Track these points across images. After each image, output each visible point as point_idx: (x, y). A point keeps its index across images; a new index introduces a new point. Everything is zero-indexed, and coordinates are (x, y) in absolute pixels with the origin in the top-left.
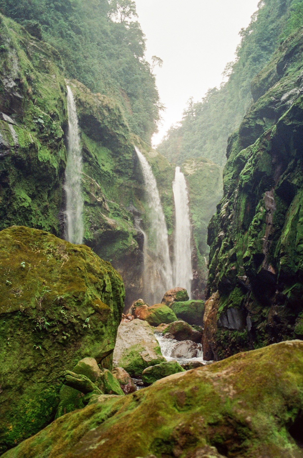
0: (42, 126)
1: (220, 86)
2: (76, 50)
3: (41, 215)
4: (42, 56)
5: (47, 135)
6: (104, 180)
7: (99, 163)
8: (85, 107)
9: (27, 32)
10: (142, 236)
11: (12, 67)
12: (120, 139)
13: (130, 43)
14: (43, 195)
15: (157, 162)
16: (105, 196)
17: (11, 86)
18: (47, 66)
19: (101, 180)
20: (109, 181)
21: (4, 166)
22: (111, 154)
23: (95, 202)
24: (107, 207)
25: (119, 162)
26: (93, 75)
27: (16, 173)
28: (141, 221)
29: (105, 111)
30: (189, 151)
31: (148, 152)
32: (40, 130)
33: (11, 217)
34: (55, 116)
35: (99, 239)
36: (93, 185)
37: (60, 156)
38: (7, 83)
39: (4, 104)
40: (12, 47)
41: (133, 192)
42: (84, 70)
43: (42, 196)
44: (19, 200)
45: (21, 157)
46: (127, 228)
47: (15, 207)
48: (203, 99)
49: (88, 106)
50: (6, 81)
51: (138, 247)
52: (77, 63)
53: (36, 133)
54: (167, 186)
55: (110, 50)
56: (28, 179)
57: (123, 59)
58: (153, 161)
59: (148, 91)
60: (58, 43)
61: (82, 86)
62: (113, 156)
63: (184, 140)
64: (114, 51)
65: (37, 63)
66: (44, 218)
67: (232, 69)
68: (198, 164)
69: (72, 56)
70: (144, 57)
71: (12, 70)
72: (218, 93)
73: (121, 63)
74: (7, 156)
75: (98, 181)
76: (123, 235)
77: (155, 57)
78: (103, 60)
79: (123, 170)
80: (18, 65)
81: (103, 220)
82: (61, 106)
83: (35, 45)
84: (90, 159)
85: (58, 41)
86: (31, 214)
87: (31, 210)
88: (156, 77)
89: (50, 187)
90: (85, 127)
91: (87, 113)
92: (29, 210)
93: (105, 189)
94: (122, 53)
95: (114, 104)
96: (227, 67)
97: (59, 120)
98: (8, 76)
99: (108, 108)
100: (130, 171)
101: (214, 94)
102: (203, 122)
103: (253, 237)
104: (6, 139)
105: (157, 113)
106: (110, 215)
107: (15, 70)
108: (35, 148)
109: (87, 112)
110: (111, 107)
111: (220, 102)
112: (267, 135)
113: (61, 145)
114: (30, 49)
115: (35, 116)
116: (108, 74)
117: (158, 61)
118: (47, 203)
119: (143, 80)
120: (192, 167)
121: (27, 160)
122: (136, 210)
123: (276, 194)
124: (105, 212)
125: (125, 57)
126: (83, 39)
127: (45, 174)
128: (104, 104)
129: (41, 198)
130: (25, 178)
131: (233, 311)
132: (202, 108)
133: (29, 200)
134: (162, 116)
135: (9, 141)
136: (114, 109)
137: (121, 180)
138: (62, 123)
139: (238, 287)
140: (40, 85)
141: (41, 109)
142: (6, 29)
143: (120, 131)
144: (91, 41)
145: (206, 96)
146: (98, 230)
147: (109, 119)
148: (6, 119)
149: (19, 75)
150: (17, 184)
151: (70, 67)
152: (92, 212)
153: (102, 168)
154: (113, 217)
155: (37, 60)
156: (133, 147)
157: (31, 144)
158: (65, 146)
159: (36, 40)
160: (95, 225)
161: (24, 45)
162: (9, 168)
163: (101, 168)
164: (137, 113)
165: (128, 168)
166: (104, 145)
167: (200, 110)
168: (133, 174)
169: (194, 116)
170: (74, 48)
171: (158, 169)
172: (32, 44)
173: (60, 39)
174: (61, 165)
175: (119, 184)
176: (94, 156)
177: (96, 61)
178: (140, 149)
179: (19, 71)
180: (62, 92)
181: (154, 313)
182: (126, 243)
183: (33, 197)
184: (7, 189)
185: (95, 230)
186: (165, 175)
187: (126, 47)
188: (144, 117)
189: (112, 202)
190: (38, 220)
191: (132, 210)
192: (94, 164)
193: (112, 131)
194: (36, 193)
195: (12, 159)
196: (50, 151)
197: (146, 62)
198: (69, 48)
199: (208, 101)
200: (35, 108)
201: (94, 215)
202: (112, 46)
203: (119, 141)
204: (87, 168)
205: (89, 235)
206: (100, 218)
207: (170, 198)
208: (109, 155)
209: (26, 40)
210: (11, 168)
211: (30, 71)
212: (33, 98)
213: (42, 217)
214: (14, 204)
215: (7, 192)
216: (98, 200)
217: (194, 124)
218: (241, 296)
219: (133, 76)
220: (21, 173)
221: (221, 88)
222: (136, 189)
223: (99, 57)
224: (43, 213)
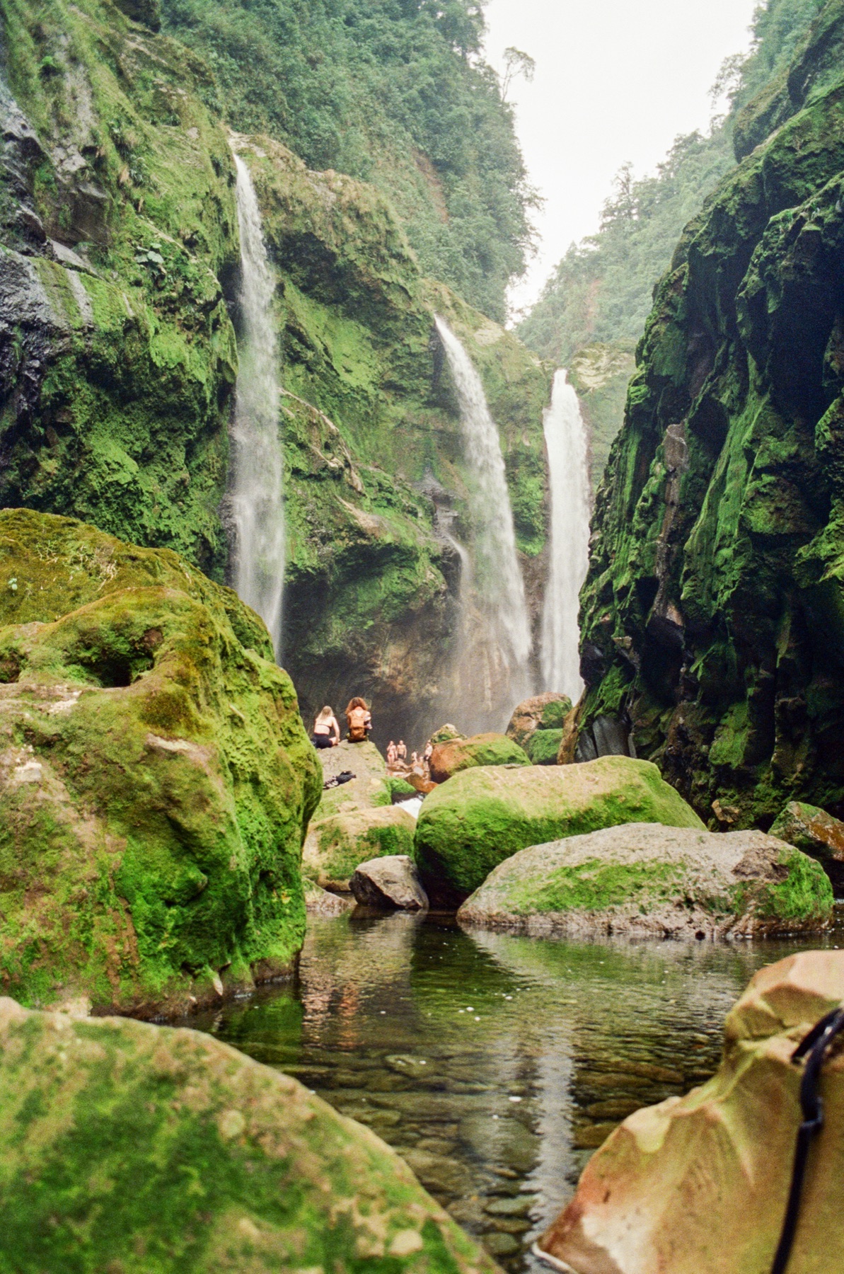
0: (159, 270)
1: (708, 127)
2: (285, 44)
3: (168, 504)
4: (161, 78)
5: (174, 294)
6: (352, 410)
7: (335, 366)
8: (292, 213)
9: (120, 13)
10: (456, 559)
11: (75, 114)
12: (391, 297)
13: (440, 14)
14: (172, 452)
15: (499, 358)
16: (353, 453)
17: (74, 169)
18: (174, 106)
19: (342, 411)
20: (367, 413)
21: (57, 379)
22: (368, 338)
23: (323, 470)
24: (358, 482)
25: (392, 362)
26: (336, 112)
27: (92, 397)
28: (455, 518)
29: (346, 220)
30: (618, 323)
31: (476, 328)
32: (156, 282)
33: (84, 510)
34: (196, 242)
35: (335, 566)
36: (317, 425)
37: (217, 349)
38: (62, 161)
39: (57, 217)
40: (74, 60)
41: (434, 442)
42: (311, 101)
43: (169, 456)
44: (105, 467)
45: (100, 356)
46: (414, 537)
47: (94, 484)
48: (661, 167)
49: (299, 209)
50: (59, 153)
51: (444, 587)
52: (288, 81)
53: (141, 292)
54: (527, 421)
55: (383, 38)
56: (127, 413)
57: (419, 63)
58: (487, 355)
59: (491, 153)
60: (233, 23)
61: (282, 154)
62: (375, 345)
63: (607, 290)
64: (397, 40)
65: (147, 98)
66: (179, 512)
67: (738, 76)
68: (614, 359)
69: (273, 58)
70: (481, 50)
71: (75, 122)
72: (702, 148)
73: (414, 75)
74: (63, 354)
75: (336, 413)
76: (400, 556)
77: (513, 49)
78: (364, 66)
79: (404, 383)
80: (92, 109)
81: (345, 518)
82: (215, 215)
83: (142, 48)
84: (310, 354)
85: (232, 16)
86: (141, 502)
87: (139, 493)
88: (516, 110)
89: (189, 432)
90: (294, 265)
91: (296, 228)
92: (132, 493)
93: (354, 434)
94: (417, 43)
95: (373, 200)
96: (723, 69)
97: (208, 252)
98: (64, 141)
99: (357, 210)
100: (424, 386)
101: (693, 152)
102: (659, 236)
103: (638, 539)
104: (61, 311)
105: (520, 217)
106: (367, 502)
107: (84, 123)
108: (138, 330)
109: (298, 226)
110: (364, 208)
111: (706, 176)
112: (676, 281)
113: (216, 322)
114: (128, 61)
115: (140, 245)
116: (378, 107)
117: (521, 63)
118: (184, 474)
119: (478, 120)
120: (598, 369)
121: (119, 362)
122: (440, 489)
123: (689, 431)
124: (351, 496)
125: (426, 55)
126: (305, 9)
127: (173, 398)
128: (345, 199)
129: (168, 459)
130: (120, 409)
131: (605, 723)
132: (658, 197)
133: (132, 465)
134: (534, 223)
135: (70, 316)
136: (374, 213)
137: (399, 410)
138: (219, 259)
139: (617, 665)
140: (154, 159)
141: (156, 225)
142: (57, 9)
143: (393, 274)
144: (327, 13)
145: (668, 159)
146: (332, 544)
147: (359, 243)
148: (61, 257)
149: (95, 137)
150: (98, 425)
151: (270, 92)
152: (316, 496)
153: (345, 377)
154: (376, 509)
155: (147, 89)
156: (428, 318)
157: (128, 321)
158: (230, 322)
159: (144, 33)
160: (324, 531)
161: (109, 51)
162: (73, 385)
163: (341, 378)
164: (462, 217)
165: (417, 378)
166: (349, 314)
167: (651, 202)
168: (433, 392)
169: (635, 218)
170: (280, 38)
171: (500, 376)
172: (132, 45)
173: (241, 11)
174: (219, 375)
175: (394, 419)
176: (320, 347)
177: (342, 72)
178: (449, 321)
179: (95, 125)
180: (218, 174)
181: (475, 757)
182: (410, 578)
183: (144, 459)
184: (69, 439)
185: (324, 544)
186: (522, 392)
187: (427, 26)
188: (481, 228)
189: (371, 469)
190: (160, 517)
191: (429, 489)
192: (322, 368)
193: (369, 275)
194: (152, 448)
195: (78, 362)
196: (184, 337)
197: (489, 67)
198: (264, 38)
199: (675, 173)
200: (141, 223)
201: (320, 505)
202: (389, 24)
203: (390, 301)
204: (301, 379)
205: (306, 556)
206: (335, 510)
207: (536, 453)
208: (365, 342)
209: (118, 35)
210: (78, 386)
211: (123, 124)
212: (136, 197)
213: (174, 510)
214: (91, 476)
215: (70, 447)
216: (332, 465)
217: (635, 244)
218: (620, 687)
219: (450, 110)
220: (107, 399)
221: (713, 132)
222: (441, 432)
223: (351, 59)
224: (173, 500)
